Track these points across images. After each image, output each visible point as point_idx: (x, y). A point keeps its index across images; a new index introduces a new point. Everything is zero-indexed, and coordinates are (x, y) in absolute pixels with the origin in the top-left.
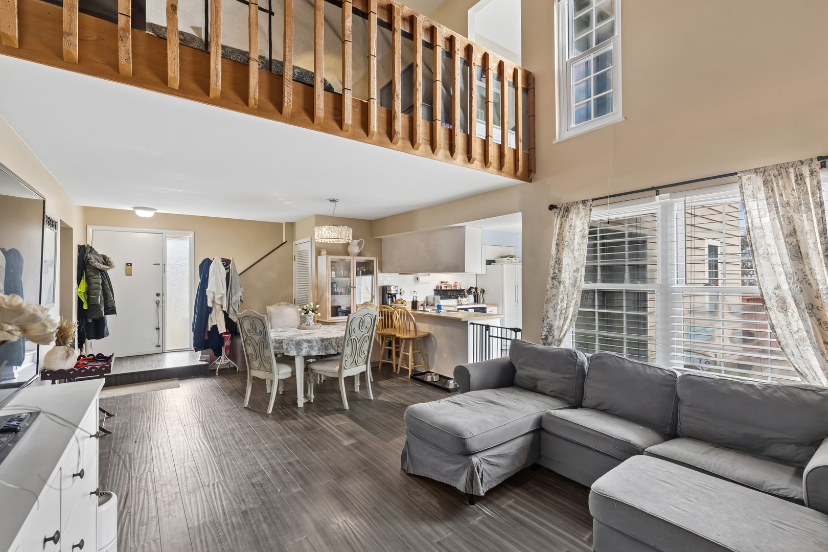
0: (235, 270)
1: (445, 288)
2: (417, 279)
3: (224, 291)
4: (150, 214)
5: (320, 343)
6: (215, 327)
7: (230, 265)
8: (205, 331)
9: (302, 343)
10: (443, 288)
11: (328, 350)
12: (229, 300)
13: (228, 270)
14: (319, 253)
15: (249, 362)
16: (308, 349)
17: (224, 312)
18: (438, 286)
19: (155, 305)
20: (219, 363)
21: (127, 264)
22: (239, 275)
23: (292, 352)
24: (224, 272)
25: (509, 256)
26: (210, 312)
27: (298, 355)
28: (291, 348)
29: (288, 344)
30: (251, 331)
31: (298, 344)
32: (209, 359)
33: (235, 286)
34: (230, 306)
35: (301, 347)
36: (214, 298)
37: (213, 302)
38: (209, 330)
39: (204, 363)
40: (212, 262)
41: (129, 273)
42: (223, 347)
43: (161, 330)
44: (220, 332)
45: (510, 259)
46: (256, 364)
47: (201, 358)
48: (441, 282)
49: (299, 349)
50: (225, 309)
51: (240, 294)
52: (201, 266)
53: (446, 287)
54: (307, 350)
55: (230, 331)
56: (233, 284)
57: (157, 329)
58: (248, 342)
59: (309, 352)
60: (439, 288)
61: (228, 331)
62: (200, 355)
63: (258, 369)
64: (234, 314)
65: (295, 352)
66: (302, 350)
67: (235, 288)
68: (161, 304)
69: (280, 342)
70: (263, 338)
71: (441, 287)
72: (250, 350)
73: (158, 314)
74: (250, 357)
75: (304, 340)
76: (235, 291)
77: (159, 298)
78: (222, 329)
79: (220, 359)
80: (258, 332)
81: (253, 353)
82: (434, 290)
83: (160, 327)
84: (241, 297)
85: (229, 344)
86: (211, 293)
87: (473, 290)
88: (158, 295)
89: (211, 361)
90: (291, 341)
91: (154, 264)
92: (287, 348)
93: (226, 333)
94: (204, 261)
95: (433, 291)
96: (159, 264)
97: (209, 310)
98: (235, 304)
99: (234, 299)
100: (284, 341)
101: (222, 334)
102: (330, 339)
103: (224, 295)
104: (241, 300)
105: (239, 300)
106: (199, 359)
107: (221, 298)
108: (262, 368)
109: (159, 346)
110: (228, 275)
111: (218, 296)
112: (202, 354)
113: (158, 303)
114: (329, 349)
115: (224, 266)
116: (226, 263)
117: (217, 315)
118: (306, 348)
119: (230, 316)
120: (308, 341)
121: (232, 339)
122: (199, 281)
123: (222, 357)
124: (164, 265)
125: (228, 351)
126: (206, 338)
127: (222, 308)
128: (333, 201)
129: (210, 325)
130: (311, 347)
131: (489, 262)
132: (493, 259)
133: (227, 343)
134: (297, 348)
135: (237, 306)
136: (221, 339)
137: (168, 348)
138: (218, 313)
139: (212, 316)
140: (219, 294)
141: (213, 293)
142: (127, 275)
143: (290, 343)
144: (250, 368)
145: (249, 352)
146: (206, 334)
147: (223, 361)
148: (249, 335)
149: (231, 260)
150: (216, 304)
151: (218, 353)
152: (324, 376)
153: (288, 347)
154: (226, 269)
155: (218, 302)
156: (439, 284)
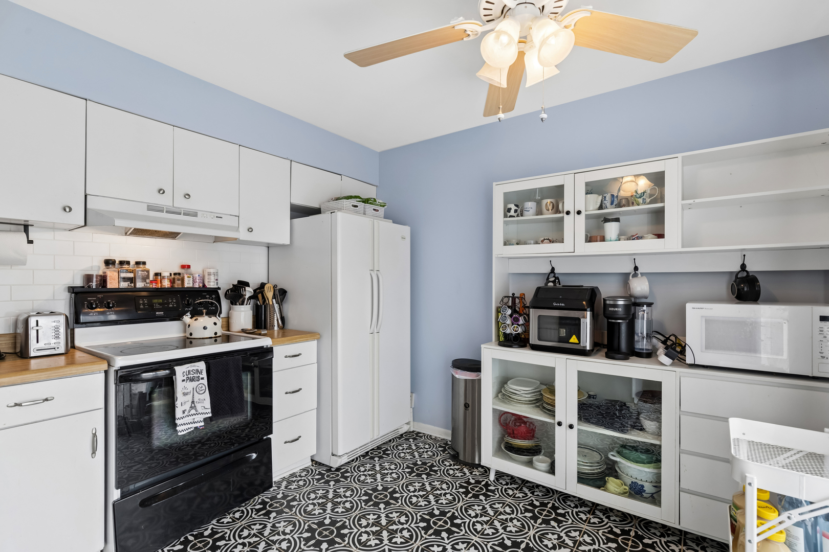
1: (126, 284)
18: (91, 279)
25: (356, 197)
45: (361, 205)
48: (108, 263)
53: (132, 280)
60: (96, 284)
71: (105, 281)
82: (72, 290)
87: (249, 292)
95: (66, 295)
131: (299, 212)
132: (317, 206)
156: (96, 268)
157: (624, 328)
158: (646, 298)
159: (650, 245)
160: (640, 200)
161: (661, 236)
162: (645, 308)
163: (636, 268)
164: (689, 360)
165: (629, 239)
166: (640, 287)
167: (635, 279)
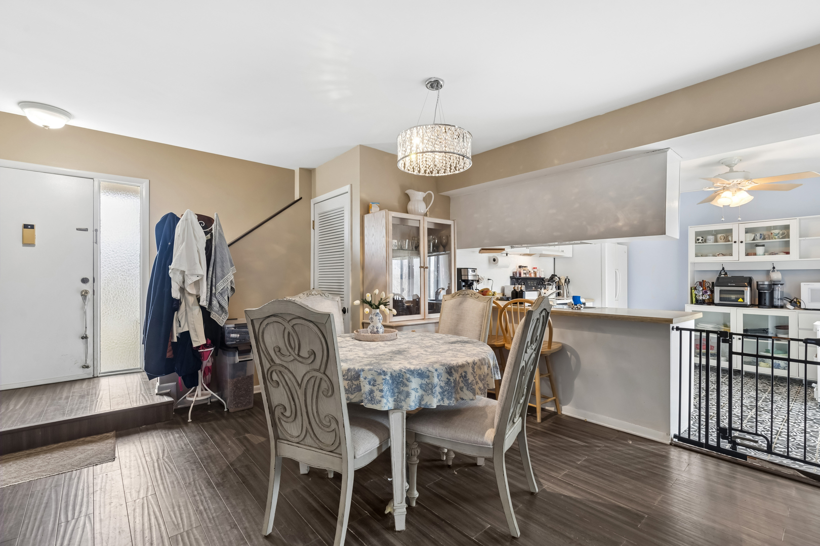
0: (221, 235)
1: (524, 276)
2: (494, 260)
3: (203, 271)
4: (56, 122)
5: (445, 376)
6: (186, 336)
7: (213, 226)
8: (168, 342)
9: (408, 380)
10: (523, 276)
11: (458, 393)
12: (211, 287)
13: (209, 235)
14: (366, 209)
15: (274, 425)
16: (420, 392)
17: (202, 308)
18: (516, 273)
19: (80, 298)
20: (194, 399)
21: (26, 226)
22: (229, 245)
23: (384, 400)
24: (203, 239)
26: (177, 309)
27: (397, 408)
28: (381, 391)
29: (373, 382)
30: (284, 351)
31: (399, 381)
32: (174, 390)
33: (222, 262)
34: (214, 298)
35: (405, 389)
36: (184, 282)
37: (182, 290)
38: (175, 340)
39: (167, 399)
40: (178, 219)
41: (28, 243)
42: (199, 371)
43: (90, 340)
44: (195, 345)
46: (293, 429)
47: (159, 389)
48: (520, 267)
49: (399, 393)
50: (204, 303)
51: (230, 276)
52: (159, 227)
54: (417, 395)
55: (212, 342)
56: (218, 260)
57: (82, 338)
58: (275, 377)
59: (421, 399)
60: (518, 275)
61: (209, 341)
62: (158, 384)
63: (297, 440)
64: (220, 312)
65: (391, 400)
66: (408, 395)
67: (222, 267)
68: (90, 296)
69: (354, 377)
70: (318, 371)
71: (520, 274)
72: (279, 396)
73: (85, 313)
74: (278, 413)
75: (412, 372)
76: (223, 271)
77: (87, 287)
78: (199, 339)
79: (194, 391)
80: (304, 353)
81: (286, 403)
82: (511, 277)
83: (89, 334)
84: (231, 282)
85: (210, 364)
86: (178, 273)
88: (85, 281)
89: (178, 394)
90: (380, 374)
91: (77, 229)
92: (371, 392)
93: (204, 346)
94: (165, 218)
95: (509, 280)
96: (86, 230)
97: (175, 305)
98: (221, 294)
99: (220, 286)
100: (362, 375)
101: (198, 347)
102: (462, 366)
103: (202, 279)
104: (232, 288)
105: (230, 288)
106: (156, 391)
107: (197, 284)
108: (309, 440)
109: (88, 367)
110: (209, 243)
111: (190, 280)
112: (161, 383)
113: (84, 294)
114: (461, 389)
115: (204, 228)
116: (206, 222)
117: (189, 314)
118: (416, 390)
119: (214, 316)
120: (421, 374)
121: (215, 354)
122: (156, 253)
123: (199, 388)
124: (96, 230)
125: (209, 377)
126: (169, 354)
127: (199, 301)
128: (435, 84)
129: (176, 332)
130: (428, 388)
133: (207, 363)
134: (396, 390)
135: (226, 298)
136: (196, 355)
137: (104, 368)
138: (192, 310)
139: (180, 315)
140: (192, 275)
141: (183, 272)
142: (25, 244)
143: (380, 379)
144: (277, 438)
145: (276, 400)
146: (170, 348)
147: (200, 394)
148: (277, 361)
149: (214, 217)
150: (186, 295)
151: (191, 382)
152: (455, 452)
153: (375, 388)
154: (206, 233)
155: (190, 290)
156: (517, 269)
157: (767, 296)
158: (780, 282)
159: (782, 257)
160: (777, 237)
161: (788, 253)
162: (779, 285)
163: (774, 268)
164: (803, 306)
165: (770, 254)
166: (776, 276)
167: (773, 273)
